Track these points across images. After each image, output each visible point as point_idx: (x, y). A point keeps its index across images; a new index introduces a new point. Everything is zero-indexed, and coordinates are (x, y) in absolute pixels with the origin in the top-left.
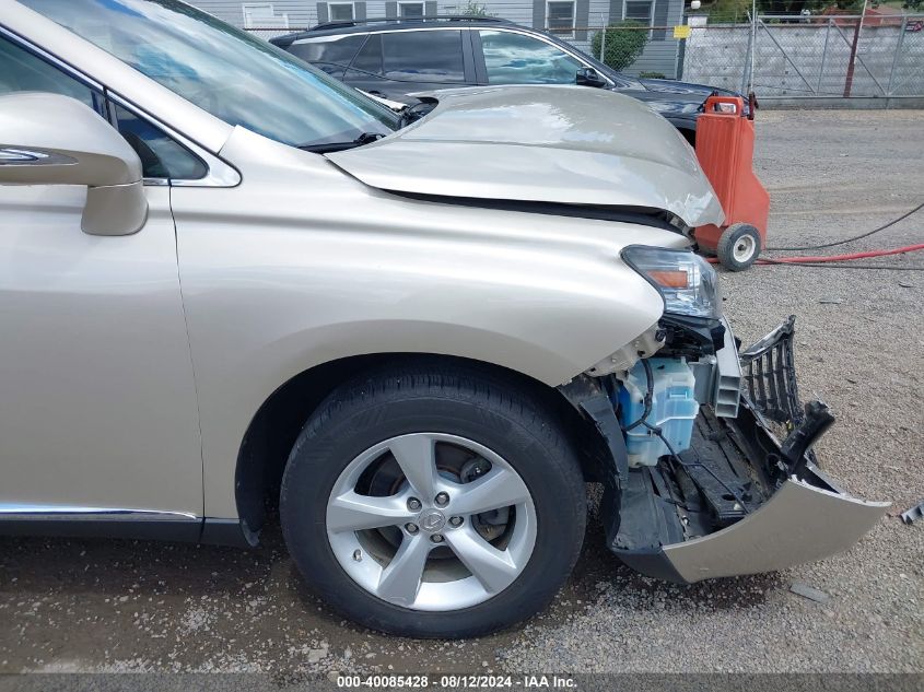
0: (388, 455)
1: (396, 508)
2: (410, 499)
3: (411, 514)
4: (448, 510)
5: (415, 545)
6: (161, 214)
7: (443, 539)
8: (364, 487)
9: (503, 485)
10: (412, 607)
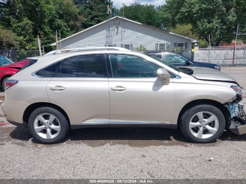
0: (196, 116)
1: (198, 123)
2: (200, 122)
3: (200, 124)
4: (205, 123)
5: (201, 129)
6: (171, 82)
7: (205, 127)
8: (193, 121)
9: (213, 118)
10: (202, 138)
